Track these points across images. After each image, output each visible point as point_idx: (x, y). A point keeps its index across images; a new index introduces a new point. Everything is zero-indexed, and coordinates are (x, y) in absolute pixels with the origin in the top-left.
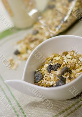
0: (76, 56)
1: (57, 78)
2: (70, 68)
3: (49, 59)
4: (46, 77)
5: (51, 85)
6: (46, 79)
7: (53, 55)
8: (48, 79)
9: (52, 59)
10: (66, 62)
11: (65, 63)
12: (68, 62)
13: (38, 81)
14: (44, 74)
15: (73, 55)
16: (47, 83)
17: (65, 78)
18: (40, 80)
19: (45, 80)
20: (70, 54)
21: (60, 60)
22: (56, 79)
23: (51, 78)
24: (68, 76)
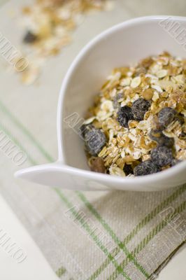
0: (178, 67)
1: (148, 140)
2: (177, 108)
3: (109, 86)
4: (115, 137)
5: (137, 160)
6: (117, 144)
7: (118, 74)
8: (122, 143)
9: (118, 85)
10: (161, 91)
11: (160, 94)
12: (164, 91)
13: (96, 152)
14: (109, 130)
15: (168, 65)
16: (123, 155)
17: (173, 139)
18: (102, 148)
19: (116, 148)
20: (160, 63)
21: (142, 85)
22: (147, 143)
23: (131, 141)
24: (179, 132)
